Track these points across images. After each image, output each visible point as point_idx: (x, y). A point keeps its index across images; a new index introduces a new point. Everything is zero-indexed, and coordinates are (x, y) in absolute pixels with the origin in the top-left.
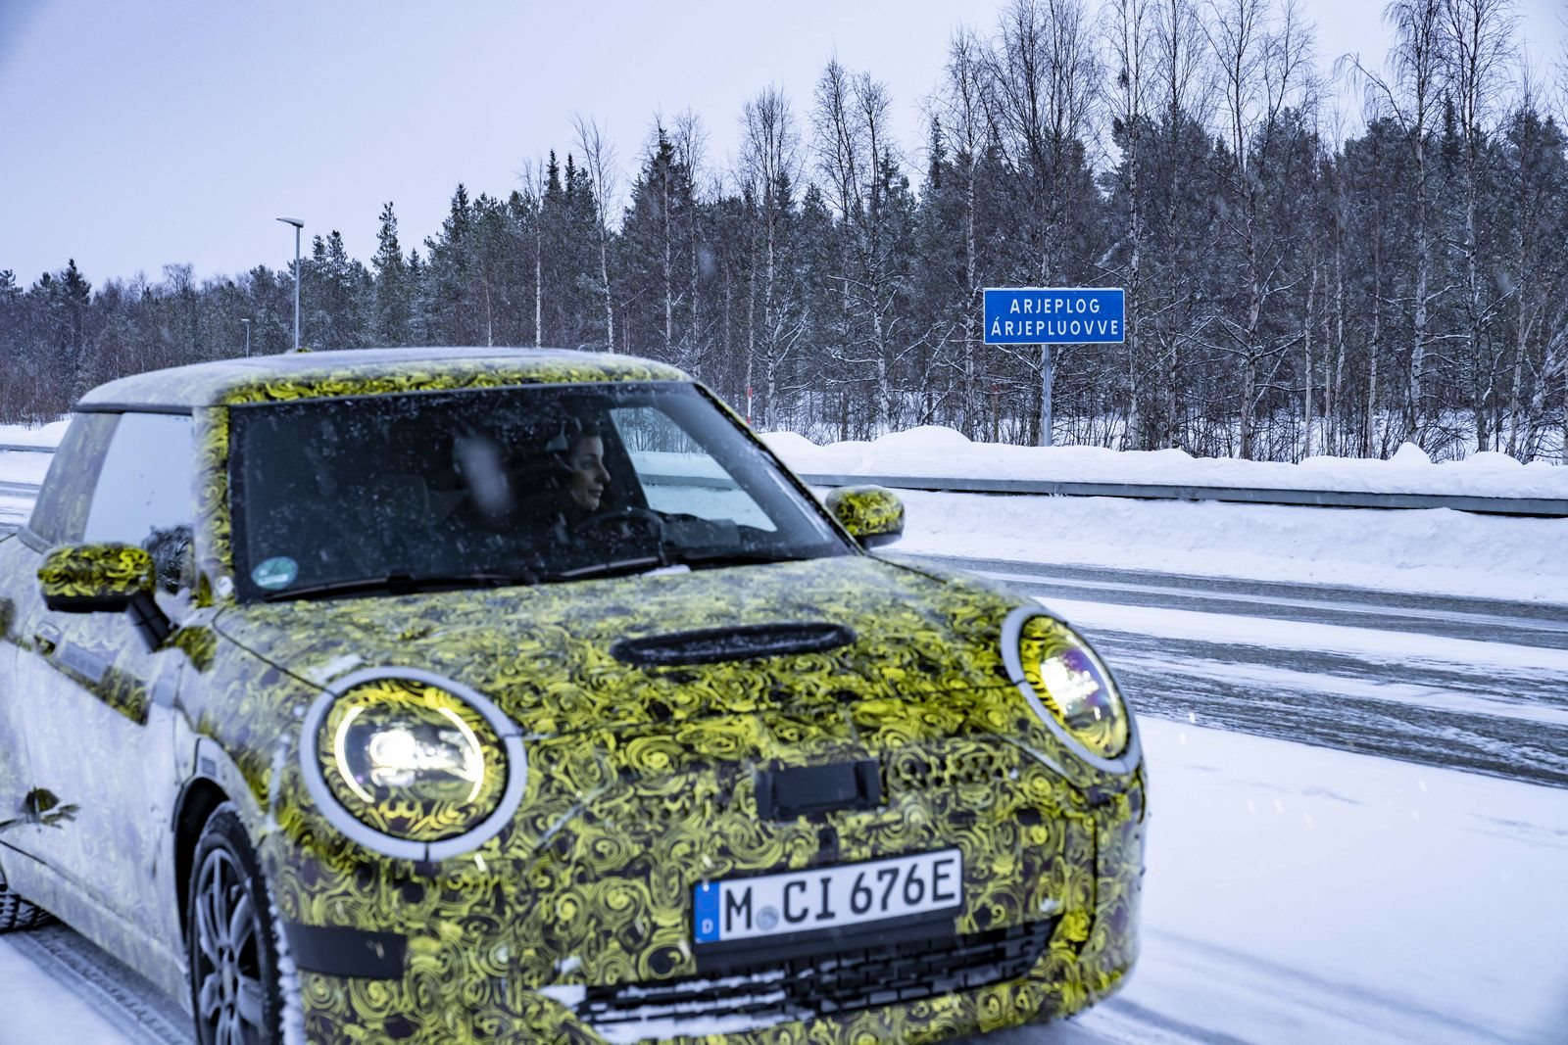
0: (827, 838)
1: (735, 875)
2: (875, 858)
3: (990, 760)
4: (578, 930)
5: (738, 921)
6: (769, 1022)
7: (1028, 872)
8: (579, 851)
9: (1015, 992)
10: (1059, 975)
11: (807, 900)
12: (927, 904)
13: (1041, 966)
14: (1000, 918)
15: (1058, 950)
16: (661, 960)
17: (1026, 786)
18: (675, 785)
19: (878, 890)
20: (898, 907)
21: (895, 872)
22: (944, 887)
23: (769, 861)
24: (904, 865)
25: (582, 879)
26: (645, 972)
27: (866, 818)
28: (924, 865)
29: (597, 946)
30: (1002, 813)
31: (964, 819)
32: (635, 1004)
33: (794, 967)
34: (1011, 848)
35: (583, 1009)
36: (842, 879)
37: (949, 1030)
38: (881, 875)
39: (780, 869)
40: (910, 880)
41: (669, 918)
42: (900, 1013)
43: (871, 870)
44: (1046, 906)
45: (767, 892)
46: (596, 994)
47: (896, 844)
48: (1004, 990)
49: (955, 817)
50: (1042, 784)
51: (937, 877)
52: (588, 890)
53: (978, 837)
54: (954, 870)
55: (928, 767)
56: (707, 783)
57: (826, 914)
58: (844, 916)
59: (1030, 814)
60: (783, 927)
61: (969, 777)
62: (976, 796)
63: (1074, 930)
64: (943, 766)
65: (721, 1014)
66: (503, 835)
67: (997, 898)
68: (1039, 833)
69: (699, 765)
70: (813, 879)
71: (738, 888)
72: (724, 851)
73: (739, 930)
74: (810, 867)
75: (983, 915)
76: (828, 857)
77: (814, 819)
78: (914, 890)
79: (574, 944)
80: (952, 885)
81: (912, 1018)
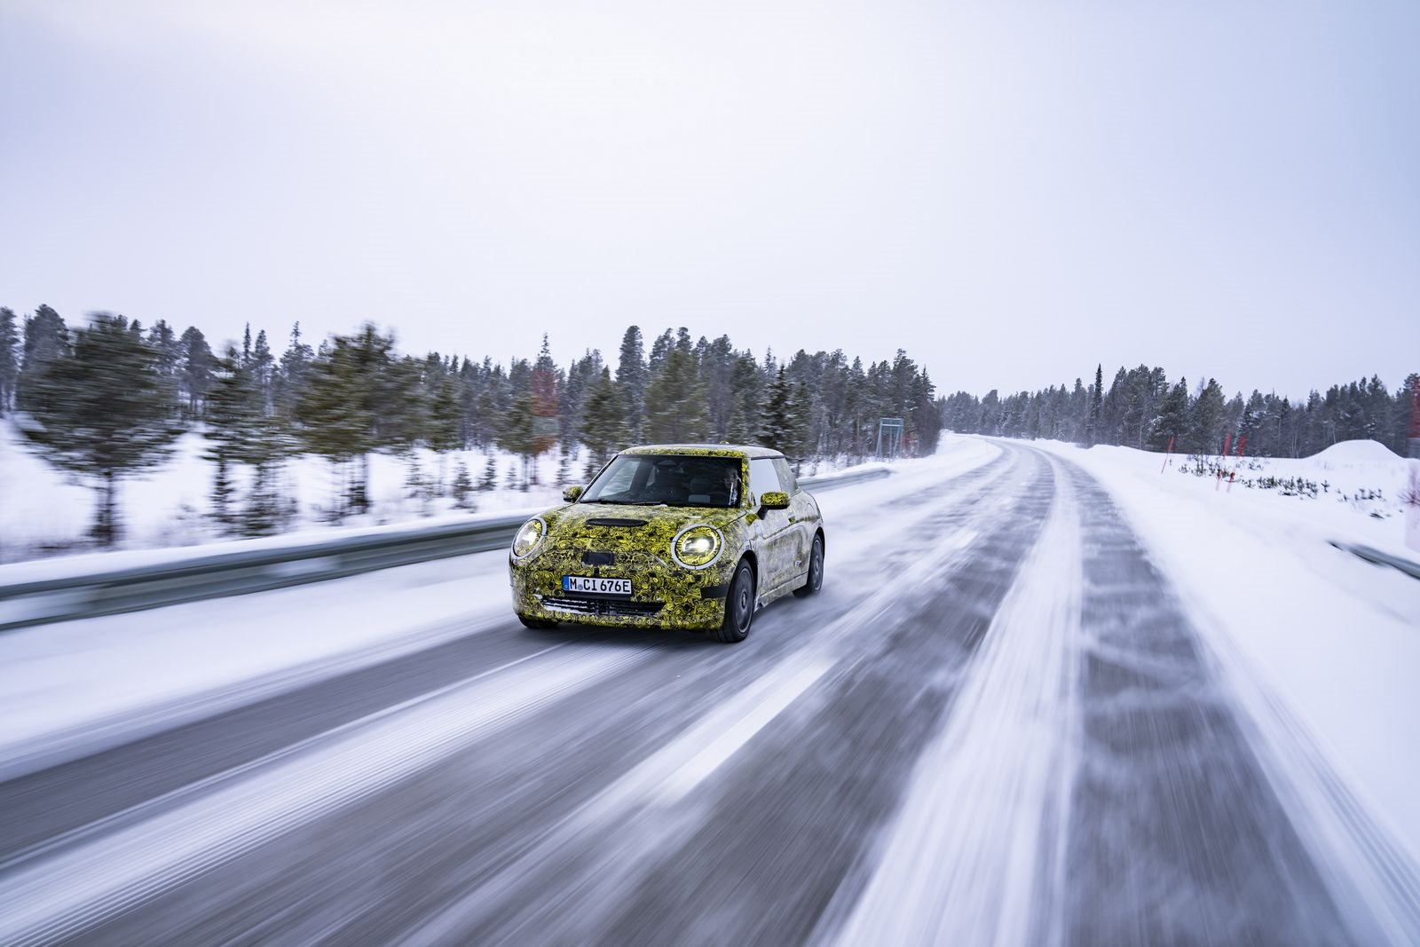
0: (597, 571)
1: (573, 575)
2: (608, 578)
3: (645, 559)
4: (539, 582)
5: (574, 587)
6: (582, 613)
7: (653, 589)
8: (540, 563)
9: (647, 619)
10: (662, 618)
11: (590, 584)
12: (622, 592)
13: (657, 615)
14: (644, 599)
15: (663, 612)
16: (557, 592)
17: (653, 567)
18: (564, 552)
19: (608, 586)
20: (613, 591)
21: (612, 582)
22: (626, 588)
23: (581, 574)
24: (615, 581)
25: (539, 570)
26: (553, 594)
27: (607, 567)
28: (621, 582)
29: (542, 587)
30: (644, 573)
31: (633, 572)
32: (554, 602)
33: (589, 601)
34: (647, 582)
35: (542, 601)
36: (598, 581)
37: (625, 624)
38: (608, 582)
39: (584, 576)
40: (617, 585)
41: (558, 583)
42: (614, 618)
43: (606, 581)
44: (658, 599)
45: (580, 581)
46: (545, 597)
47: (614, 575)
48: (644, 618)
49: (631, 571)
50: (659, 568)
51: (624, 586)
52: (541, 572)
53: (637, 577)
54: (629, 584)
55: (626, 558)
56: (571, 552)
57: (594, 589)
58: (599, 591)
59: (653, 575)
60: (584, 590)
61: (637, 562)
62: (638, 567)
63: (669, 607)
64: (631, 558)
65: (572, 609)
66: (528, 557)
67: (644, 594)
68: (656, 580)
69: (570, 548)
70: (591, 580)
71: (573, 579)
72: (571, 569)
73: (573, 589)
74: (591, 577)
75: (639, 598)
76: (596, 575)
77: (595, 565)
78: (618, 588)
79: (538, 585)
80: (629, 588)
81: (617, 620)
